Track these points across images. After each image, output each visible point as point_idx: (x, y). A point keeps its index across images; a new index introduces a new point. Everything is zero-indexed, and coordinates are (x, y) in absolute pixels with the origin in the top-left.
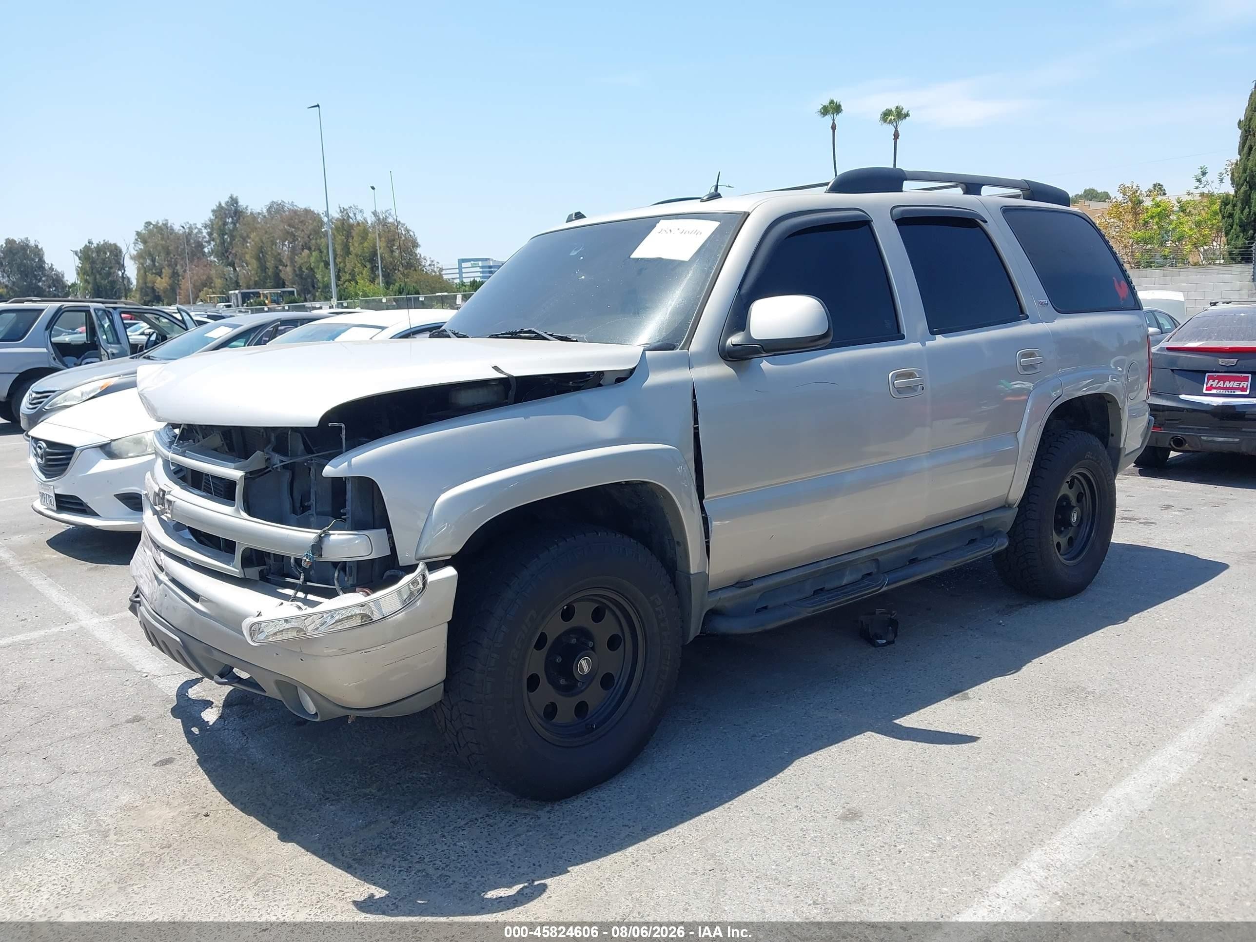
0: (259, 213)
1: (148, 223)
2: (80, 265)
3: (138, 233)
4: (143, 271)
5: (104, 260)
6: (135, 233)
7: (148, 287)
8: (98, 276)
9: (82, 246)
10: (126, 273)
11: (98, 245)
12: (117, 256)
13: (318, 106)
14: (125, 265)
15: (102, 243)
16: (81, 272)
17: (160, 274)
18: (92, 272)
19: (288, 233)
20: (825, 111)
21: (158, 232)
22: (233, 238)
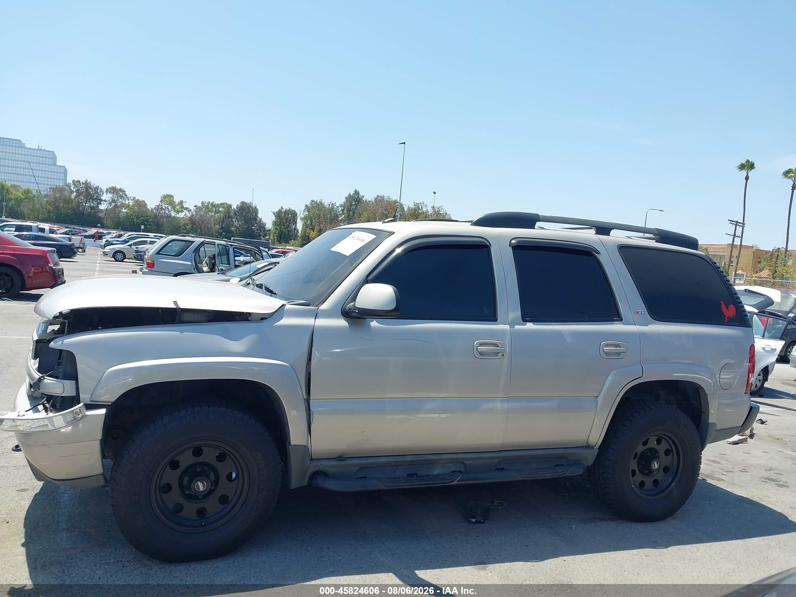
0: (370, 201)
1: (313, 201)
2: (275, 220)
3: (306, 206)
4: (305, 226)
5: (288, 218)
6: (305, 205)
7: (306, 236)
8: (282, 227)
9: (277, 210)
10: (297, 226)
11: (286, 210)
12: (294, 217)
13: (404, 143)
14: (297, 222)
15: (288, 209)
16: (275, 223)
17: (313, 229)
18: (280, 225)
19: (384, 214)
20: (742, 167)
21: (316, 206)
22: (354, 213)
